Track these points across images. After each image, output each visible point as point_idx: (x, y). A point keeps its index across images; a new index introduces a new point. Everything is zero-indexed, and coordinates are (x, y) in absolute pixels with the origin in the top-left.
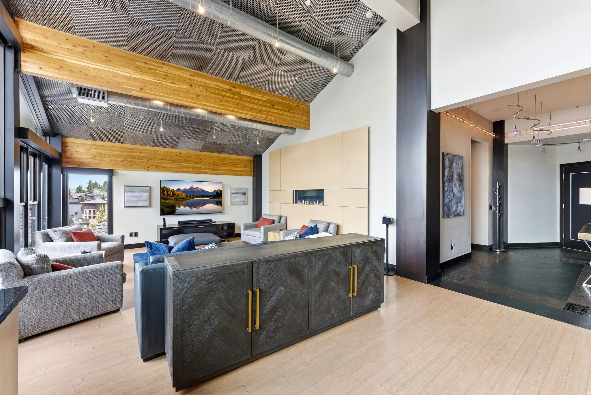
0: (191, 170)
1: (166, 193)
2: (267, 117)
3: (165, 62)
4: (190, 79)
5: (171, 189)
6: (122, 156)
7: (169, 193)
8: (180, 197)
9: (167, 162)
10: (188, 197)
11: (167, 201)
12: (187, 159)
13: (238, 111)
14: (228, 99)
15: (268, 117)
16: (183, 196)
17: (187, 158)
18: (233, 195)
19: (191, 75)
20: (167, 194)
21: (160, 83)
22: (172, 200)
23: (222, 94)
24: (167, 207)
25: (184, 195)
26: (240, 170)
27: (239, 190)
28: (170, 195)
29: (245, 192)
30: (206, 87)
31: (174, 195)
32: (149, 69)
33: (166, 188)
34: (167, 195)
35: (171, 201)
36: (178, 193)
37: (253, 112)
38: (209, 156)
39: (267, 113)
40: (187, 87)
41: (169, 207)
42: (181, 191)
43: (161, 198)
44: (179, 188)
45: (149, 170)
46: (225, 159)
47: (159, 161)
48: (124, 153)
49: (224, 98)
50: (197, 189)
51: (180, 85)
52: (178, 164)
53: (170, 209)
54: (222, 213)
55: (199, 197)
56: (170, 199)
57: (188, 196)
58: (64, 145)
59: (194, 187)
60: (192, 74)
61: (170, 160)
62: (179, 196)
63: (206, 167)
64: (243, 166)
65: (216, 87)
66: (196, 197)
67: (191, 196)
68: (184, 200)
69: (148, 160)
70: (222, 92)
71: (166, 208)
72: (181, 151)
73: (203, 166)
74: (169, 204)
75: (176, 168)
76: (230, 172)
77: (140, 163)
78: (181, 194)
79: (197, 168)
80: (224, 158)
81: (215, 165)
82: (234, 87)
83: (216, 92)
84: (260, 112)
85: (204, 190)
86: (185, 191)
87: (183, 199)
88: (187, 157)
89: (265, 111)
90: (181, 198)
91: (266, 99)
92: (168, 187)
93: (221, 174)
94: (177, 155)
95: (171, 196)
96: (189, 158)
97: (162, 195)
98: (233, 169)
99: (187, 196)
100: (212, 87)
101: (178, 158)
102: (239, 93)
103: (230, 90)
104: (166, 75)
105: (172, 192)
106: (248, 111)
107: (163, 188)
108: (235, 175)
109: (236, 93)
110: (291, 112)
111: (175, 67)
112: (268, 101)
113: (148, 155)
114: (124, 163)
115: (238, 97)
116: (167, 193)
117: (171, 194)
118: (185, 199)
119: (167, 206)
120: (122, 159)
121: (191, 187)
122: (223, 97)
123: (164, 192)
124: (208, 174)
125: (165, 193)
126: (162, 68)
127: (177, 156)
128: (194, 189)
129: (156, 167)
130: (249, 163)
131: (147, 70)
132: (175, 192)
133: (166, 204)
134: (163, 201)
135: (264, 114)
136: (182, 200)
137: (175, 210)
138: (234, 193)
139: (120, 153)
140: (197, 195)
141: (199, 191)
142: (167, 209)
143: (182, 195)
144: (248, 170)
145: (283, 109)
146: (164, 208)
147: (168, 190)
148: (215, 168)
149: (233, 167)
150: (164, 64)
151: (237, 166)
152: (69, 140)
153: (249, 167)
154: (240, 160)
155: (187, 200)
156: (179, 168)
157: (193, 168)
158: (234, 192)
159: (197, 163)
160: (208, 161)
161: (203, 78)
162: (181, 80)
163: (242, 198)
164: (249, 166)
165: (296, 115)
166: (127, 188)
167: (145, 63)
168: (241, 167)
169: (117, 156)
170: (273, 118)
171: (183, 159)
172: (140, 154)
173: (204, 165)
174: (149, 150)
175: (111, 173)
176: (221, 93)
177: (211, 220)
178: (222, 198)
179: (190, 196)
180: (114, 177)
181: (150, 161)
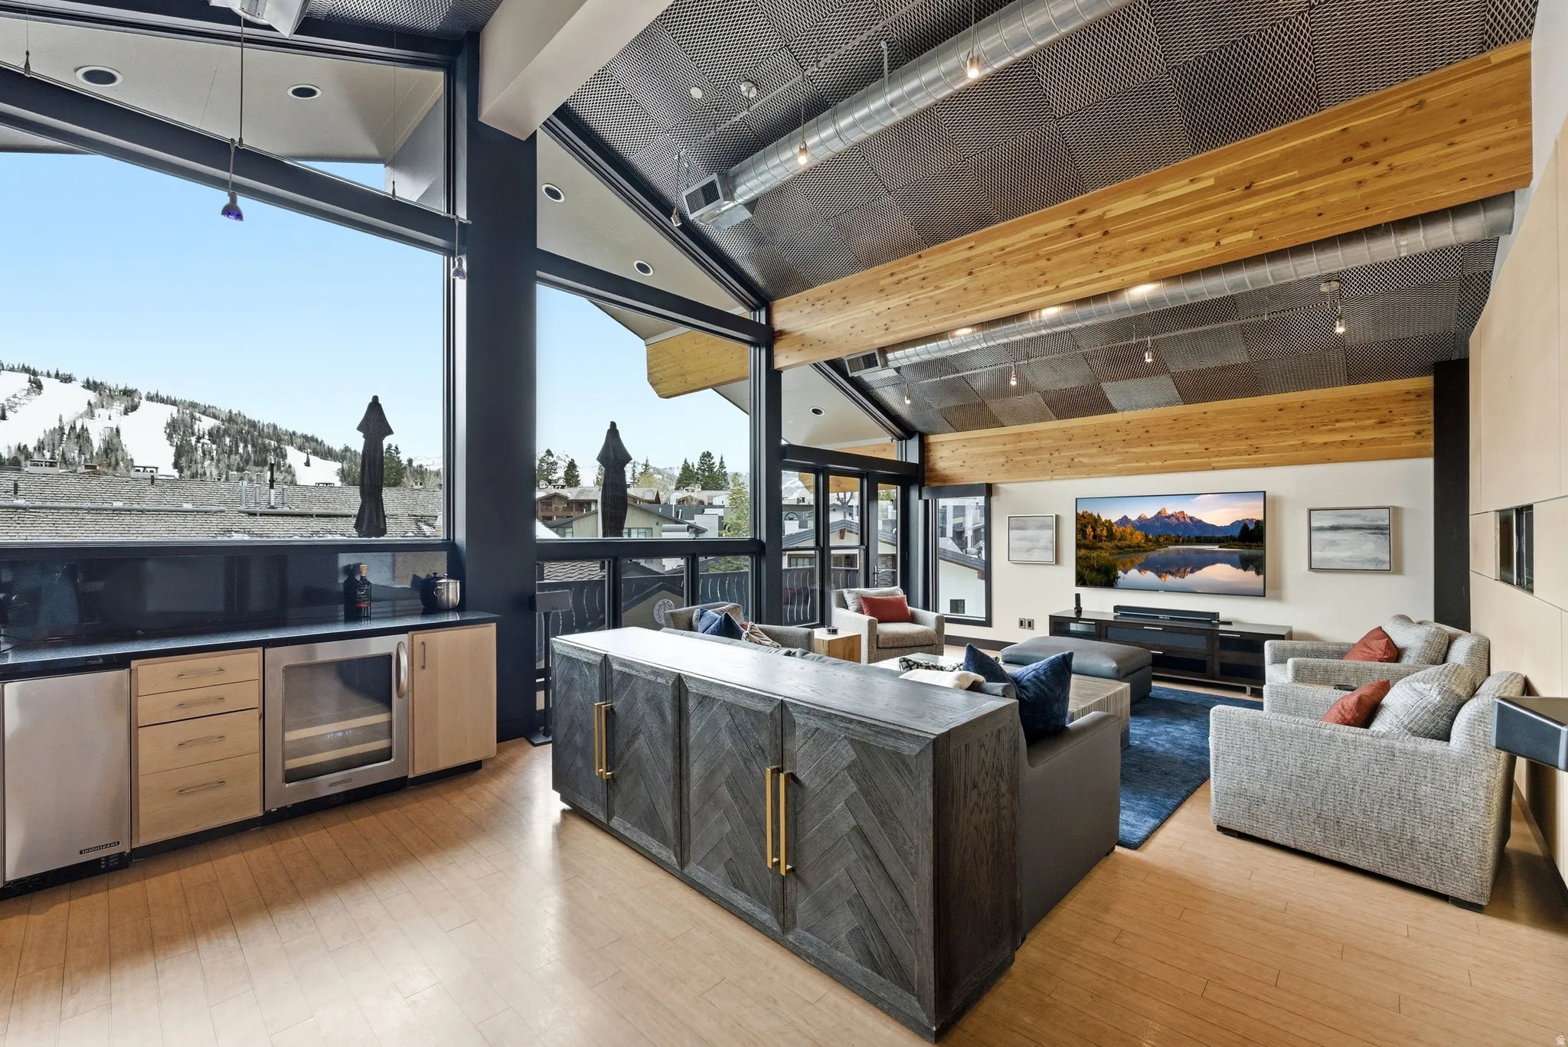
0: (1159, 463)
1: (1091, 530)
2: (1218, 243)
3: (920, 253)
4: (969, 259)
5: (1103, 520)
6: (1003, 452)
7: (1099, 530)
8: (1128, 542)
9: (1094, 451)
10: (1150, 544)
11: (1094, 554)
12: (1146, 435)
13: (1097, 275)
14: (1064, 256)
15: (1223, 242)
16: (1137, 538)
17: (1147, 432)
18: (1316, 535)
19: (971, 247)
20: (1092, 534)
21: (916, 300)
22: (1106, 550)
23: (1045, 253)
24: (1092, 568)
25: (1140, 537)
26: (1353, 442)
27: (1351, 516)
28: (1100, 536)
29: (1380, 523)
30: (1003, 257)
31: (1111, 536)
32: (898, 282)
33: (1091, 515)
34: (1095, 537)
35: (1104, 554)
36: (1123, 530)
37: (1155, 254)
38: (1219, 412)
39: (1215, 229)
40: (963, 280)
41: (1098, 571)
42: (1129, 526)
43: (1079, 546)
44: (1125, 517)
45: (1054, 477)
46: (1280, 410)
47: (1075, 453)
48: (1009, 447)
49: (1055, 260)
50: (1178, 519)
51: (948, 284)
52: (1121, 453)
53: (1100, 577)
54: (1264, 596)
55: (1183, 543)
56: (1101, 548)
57: (1150, 540)
58: (924, 449)
59: (1169, 512)
60: (972, 244)
61: (1100, 444)
62: (1125, 540)
63: (1206, 449)
64: (1371, 422)
65: (1030, 242)
66: (1177, 543)
67: (1162, 539)
68: (1139, 551)
69: (1051, 454)
70: (1045, 247)
71: (1091, 571)
72: (1129, 415)
73: (1197, 446)
74: (1097, 561)
75: (1118, 462)
76: (1303, 454)
77: (1036, 463)
78: (1131, 534)
79: (1175, 456)
80: (1280, 407)
81: (1239, 436)
82: (1083, 212)
83: (1030, 255)
84: (1183, 240)
85: (1200, 521)
86: (1143, 524)
87: (1137, 549)
88: (1147, 429)
89: (1205, 227)
90: (1130, 547)
91: (1211, 182)
92: (1095, 515)
93: (1265, 465)
94: (1119, 428)
95: (1105, 541)
96: (1152, 429)
97: (1080, 536)
98: (1319, 439)
99: (1147, 540)
100: (1019, 249)
101: (1121, 436)
102: (1101, 219)
103: (1072, 226)
104: (924, 279)
105: (1106, 526)
106: (1133, 260)
107: (1083, 516)
108: (1329, 461)
109: (1088, 227)
110: (1361, 162)
111: (941, 250)
112: (1222, 183)
113: (1051, 441)
114: (1007, 466)
115: (1096, 234)
116: (1094, 530)
117: (1105, 533)
118: (1142, 547)
119: (1094, 567)
120: (1002, 460)
121: (1159, 513)
122: (1048, 260)
123: (1086, 526)
124: (1214, 469)
125: (1089, 530)
126: (917, 267)
127: (1118, 431)
128: (1169, 517)
129: (1070, 467)
130: (1413, 403)
131: (895, 287)
132: (1115, 526)
133: (1092, 562)
134: (1083, 552)
135: (1200, 242)
136: (1135, 551)
137: (1114, 580)
138: (1321, 529)
139: (1000, 448)
140: (1179, 537)
141: (1185, 524)
142: (1094, 574)
143: (1134, 536)
144: (1410, 431)
145: (1307, 172)
146: (1087, 572)
147: (1095, 521)
148: (1242, 445)
149: (1321, 432)
150: (920, 257)
151: (1338, 425)
152: (932, 439)
153: (1406, 420)
154: (1353, 400)
155: (1150, 551)
156: (1123, 461)
157: (1163, 456)
158: (1327, 524)
159: (1178, 439)
160: (1212, 429)
161: (999, 237)
162: (950, 271)
163: (1370, 548)
164: (1405, 415)
165: (1398, 160)
166: (1012, 524)
167: (892, 274)
168: (1364, 428)
169: (994, 455)
170: (1249, 235)
171: (1136, 436)
172: (1037, 442)
173: (1201, 443)
174: (1055, 430)
175: (989, 490)
176: (1042, 252)
177: (1215, 615)
178: (1263, 546)
179: (1157, 539)
180: (993, 499)
181: (1056, 454)
